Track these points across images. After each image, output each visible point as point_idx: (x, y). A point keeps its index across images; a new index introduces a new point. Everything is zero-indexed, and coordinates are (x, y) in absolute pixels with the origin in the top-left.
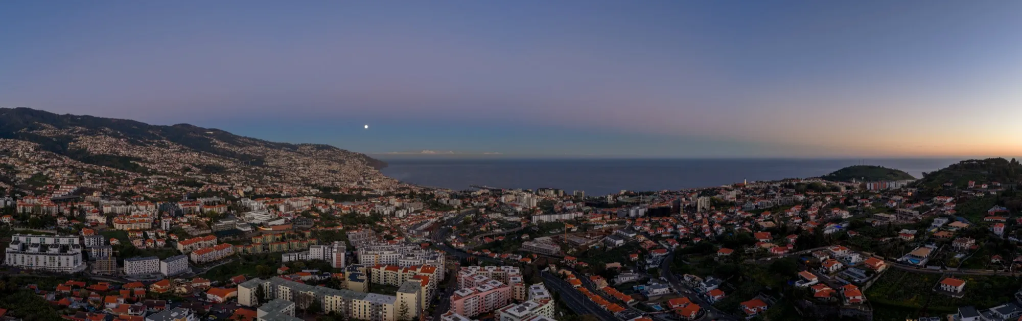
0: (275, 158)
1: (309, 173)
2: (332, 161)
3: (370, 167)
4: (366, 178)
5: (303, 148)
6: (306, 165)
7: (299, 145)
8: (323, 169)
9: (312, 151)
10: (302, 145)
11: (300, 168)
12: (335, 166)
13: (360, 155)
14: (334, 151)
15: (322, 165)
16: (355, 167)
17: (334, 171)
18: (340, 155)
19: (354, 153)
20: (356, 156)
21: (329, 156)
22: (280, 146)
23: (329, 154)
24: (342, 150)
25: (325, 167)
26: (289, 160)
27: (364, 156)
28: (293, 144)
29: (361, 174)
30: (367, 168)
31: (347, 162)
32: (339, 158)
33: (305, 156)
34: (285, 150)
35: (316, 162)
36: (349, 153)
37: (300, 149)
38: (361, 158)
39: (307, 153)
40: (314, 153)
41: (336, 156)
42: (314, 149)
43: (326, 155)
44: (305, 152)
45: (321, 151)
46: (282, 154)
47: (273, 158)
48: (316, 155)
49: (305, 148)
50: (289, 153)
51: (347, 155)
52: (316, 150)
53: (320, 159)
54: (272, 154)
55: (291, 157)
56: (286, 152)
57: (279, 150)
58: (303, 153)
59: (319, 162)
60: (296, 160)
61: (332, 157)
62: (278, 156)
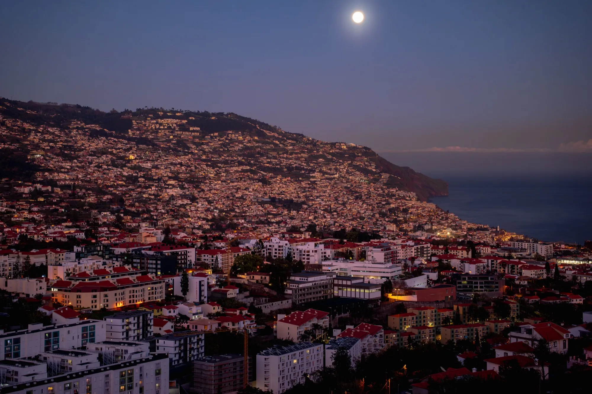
0: (70, 158)
1: (208, 210)
2: (266, 169)
3: (402, 193)
5: (151, 124)
6: (189, 181)
7: (127, 112)
8: (250, 194)
9: (185, 135)
10: (142, 114)
11: (171, 192)
12: (286, 188)
13: (351, 155)
14: (261, 134)
15: (241, 184)
16: (350, 191)
17: (291, 201)
18: (287, 152)
19: (333, 145)
20: (341, 156)
21: (247, 153)
22: (63, 116)
23: (246, 148)
24: (286, 136)
25: (254, 190)
26: (122, 166)
27: (367, 152)
28: (107, 110)
29: (383, 215)
30: (392, 195)
31: (315, 175)
32: (285, 162)
33: (167, 150)
34: (82, 128)
35: (217, 174)
36: (314, 143)
37: (138, 129)
38: (361, 161)
39: (169, 141)
40: (194, 143)
41: (274, 154)
42: (191, 129)
43: (237, 148)
44: (162, 136)
45: (216, 134)
46: (81, 140)
47: (58, 155)
48: (205, 147)
49: (161, 124)
50: (104, 138)
51: (310, 151)
52: (197, 131)
53: (226, 162)
54: (50, 141)
55: (122, 155)
56: (94, 135)
57: (62, 129)
58: (157, 138)
59: (227, 171)
60: (144, 165)
61: (262, 155)
62: (70, 148)
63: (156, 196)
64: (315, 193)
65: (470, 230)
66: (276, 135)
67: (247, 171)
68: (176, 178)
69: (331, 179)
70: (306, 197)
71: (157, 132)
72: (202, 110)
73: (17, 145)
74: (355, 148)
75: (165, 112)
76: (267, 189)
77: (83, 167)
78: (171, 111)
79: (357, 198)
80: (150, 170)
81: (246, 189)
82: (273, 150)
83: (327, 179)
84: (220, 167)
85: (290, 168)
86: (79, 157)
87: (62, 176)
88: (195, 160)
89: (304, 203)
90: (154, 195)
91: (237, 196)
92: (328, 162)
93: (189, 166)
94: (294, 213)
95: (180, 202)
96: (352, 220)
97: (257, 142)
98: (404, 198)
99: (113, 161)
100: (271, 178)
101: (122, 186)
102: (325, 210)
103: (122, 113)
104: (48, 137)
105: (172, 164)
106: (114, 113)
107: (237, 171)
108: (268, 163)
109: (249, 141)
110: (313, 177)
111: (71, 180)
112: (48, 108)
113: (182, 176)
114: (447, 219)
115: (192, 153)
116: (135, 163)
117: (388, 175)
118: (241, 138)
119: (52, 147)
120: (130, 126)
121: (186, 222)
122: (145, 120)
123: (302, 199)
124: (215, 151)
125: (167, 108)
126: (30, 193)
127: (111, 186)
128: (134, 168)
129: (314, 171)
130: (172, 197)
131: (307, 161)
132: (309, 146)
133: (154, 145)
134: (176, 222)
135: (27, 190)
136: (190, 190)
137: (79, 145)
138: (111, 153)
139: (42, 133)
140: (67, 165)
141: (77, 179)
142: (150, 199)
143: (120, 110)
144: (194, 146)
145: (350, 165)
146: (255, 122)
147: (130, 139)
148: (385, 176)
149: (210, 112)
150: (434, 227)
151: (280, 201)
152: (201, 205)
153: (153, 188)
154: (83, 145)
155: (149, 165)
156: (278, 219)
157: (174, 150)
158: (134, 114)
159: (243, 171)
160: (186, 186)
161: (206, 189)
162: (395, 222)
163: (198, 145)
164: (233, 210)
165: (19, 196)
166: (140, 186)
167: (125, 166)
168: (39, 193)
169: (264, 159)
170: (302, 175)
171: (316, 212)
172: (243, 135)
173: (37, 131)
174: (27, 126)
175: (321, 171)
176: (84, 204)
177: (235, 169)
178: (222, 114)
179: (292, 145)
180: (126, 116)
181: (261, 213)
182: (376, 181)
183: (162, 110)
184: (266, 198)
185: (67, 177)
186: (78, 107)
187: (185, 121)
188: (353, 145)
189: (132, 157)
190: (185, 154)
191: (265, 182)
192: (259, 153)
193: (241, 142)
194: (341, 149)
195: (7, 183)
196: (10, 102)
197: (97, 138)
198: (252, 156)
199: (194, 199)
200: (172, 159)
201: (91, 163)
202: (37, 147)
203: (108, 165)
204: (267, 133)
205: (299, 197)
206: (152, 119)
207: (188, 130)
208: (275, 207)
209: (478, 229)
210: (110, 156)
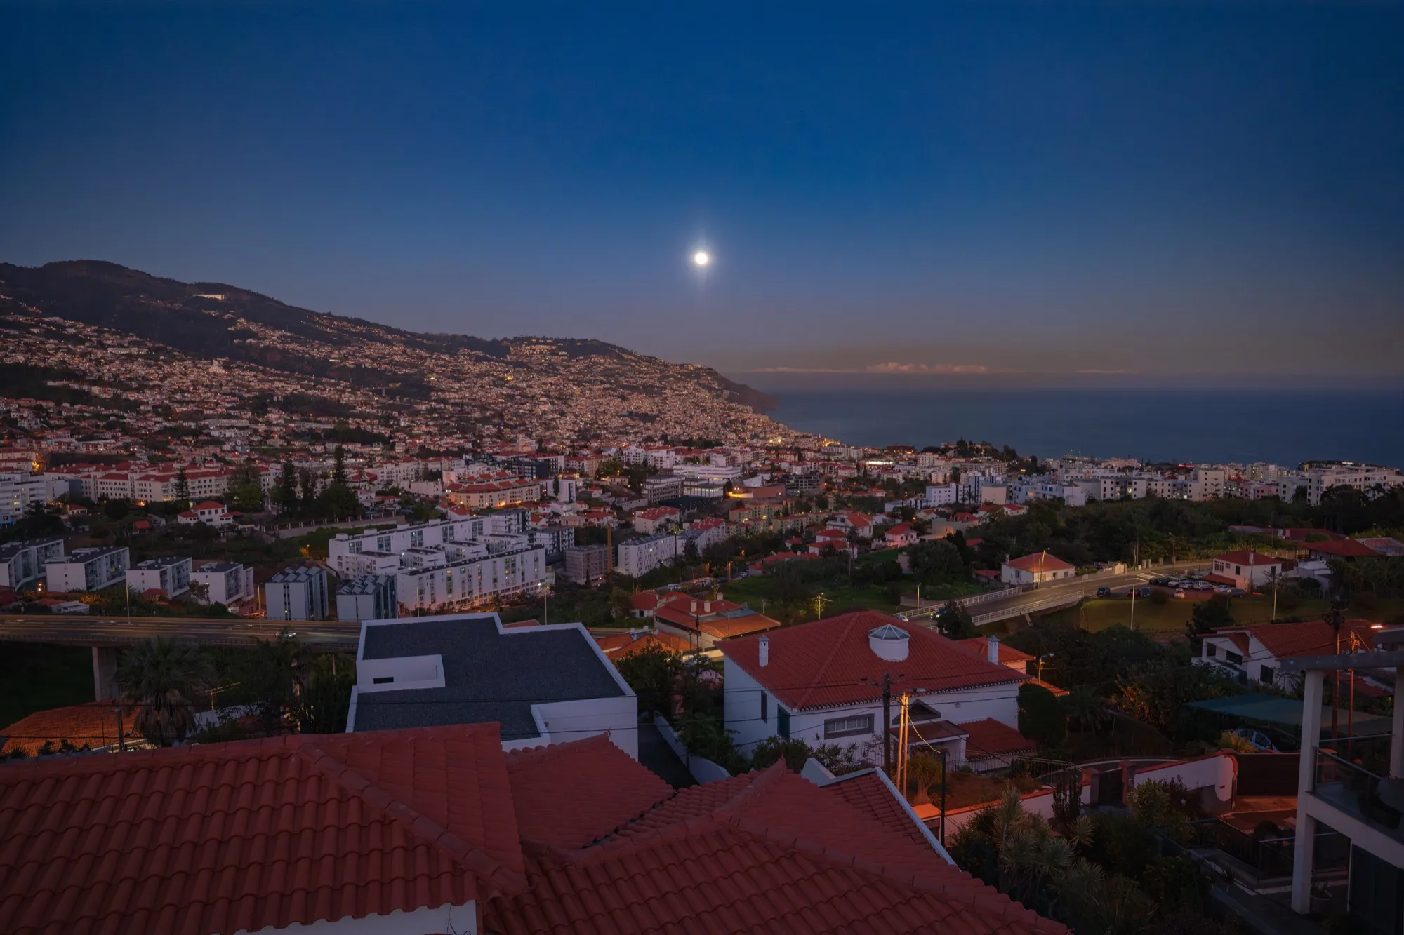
0: (458, 380)
1: (575, 423)
2: (624, 387)
3: (741, 407)
4: (743, 435)
5: (526, 349)
6: (559, 399)
7: (506, 340)
8: (611, 409)
9: (555, 359)
10: (519, 341)
11: (543, 408)
12: (641, 403)
13: (697, 374)
14: (620, 358)
15: (603, 400)
16: (696, 405)
17: (646, 414)
18: (641, 372)
19: (682, 366)
20: (689, 375)
21: (608, 373)
22: (452, 344)
23: (607, 369)
24: (641, 359)
25: (614, 405)
26: (502, 386)
27: (711, 372)
28: (489, 339)
29: (725, 426)
30: (731, 409)
31: (667, 391)
32: (640, 381)
33: (539, 372)
34: (469, 355)
35: (582, 392)
36: (665, 365)
37: (515, 354)
38: (707, 380)
39: (541, 364)
40: (562, 366)
41: (631, 374)
42: (560, 353)
43: (599, 370)
44: (535, 360)
45: (581, 358)
46: (468, 365)
47: (449, 378)
48: (572, 368)
49: (534, 350)
50: (486, 363)
51: (662, 371)
52: (565, 355)
53: (590, 382)
54: (442, 366)
55: (502, 376)
56: (478, 360)
57: (452, 355)
58: (530, 362)
59: (590, 389)
60: (520, 385)
61: (621, 375)
62: (459, 371)
63: (531, 411)
64: (667, 408)
65: (796, 437)
66: (633, 358)
67: (608, 389)
68: (547, 396)
69: (680, 395)
70: (659, 410)
71: (531, 357)
72: (569, 337)
73: (415, 370)
74: (701, 369)
75: (538, 339)
76: (626, 404)
77: (469, 388)
78: (543, 339)
79: (702, 411)
80: (525, 389)
81: (608, 404)
82: (630, 371)
83: (677, 395)
84: (585, 386)
85: (644, 386)
86: (466, 379)
87: (452, 395)
88: (563, 380)
89: (658, 416)
90: (529, 410)
91: (600, 410)
92: (678, 380)
93: (558, 385)
94: (649, 424)
95: (551, 416)
96: (698, 430)
97: (616, 364)
98: (742, 411)
99: (494, 382)
100: (629, 394)
101: (502, 403)
102: (676, 422)
103: (502, 341)
104: (441, 362)
105: (544, 384)
106: (495, 342)
107: (599, 389)
108: (627, 382)
109: (610, 364)
110: (665, 394)
111: (459, 398)
112: (441, 338)
113: (552, 394)
114: (778, 428)
115: (560, 374)
116: (512, 383)
117: (728, 392)
118: (602, 361)
119: (444, 371)
120: (509, 353)
121: (556, 433)
122: (521, 346)
123: (656, 413)
124: (580, 372)
125: (539, 336)
126: (427, 410)
127: (493, 403)
128: (512, 387)
129: (665, 389)
130: (544, 412)
131: (660, 380)
132: (662, 367)
133: (528, 367)
134: (548, 434)
135: (424, 407)
136: (560, 406)
137: (466, 368)
138: (493, 375)
139: (436, 359)
140: (457, 386)
141: (465, 397)
142: (526, 414)
143: (500, 338)
144: (562, 368)
145: (696, 383)
146: (614, 347)
147: (508, 363)
148: (726, 393)
149: (576, 338)
150: (767, 436)
151: (637, 414)
152: (569, 418)
153: (528, 404)
154: (469, 369)
155: (524, 385)
156: (635, 430)
157: (545, 372)
158: (512, 342)
159: (604, 389)
160: (556, 402)
161: (573, 405)
162: (735, 431)
163: (566, 367)
164: (597, 423)
165: (418, 413)
166: (517, 403)
167: (504, 386)
168: (433, 410)
169: (622, 379)
170: (655, 392)
171: (667, 423)
172: (604, 358)
173: (431, 358)
174: (424, 354)
175: (671, 389)
176: (470, 419)
177: (597, 387)
178: (586, 340)
179: (646, 366)
180: (505, 343)
181: (620, 425)
182: (718, 396)
183: (535, 338)
184: (625, 413)
185: (457, 396)
186: (465, 336)
187: (554, 347)
188: (699, 366)
189: (509, 378)
190: (555, 375)
191: (623, 398)
192: (618, 373)
193: (602, 364)
194: (688, 370)
195: (408, 401)
196: (411, 334)
197: (480, 362)
198: (612, 376)
199: (562, 414)
200: (544, 379)
201: (475, 384)
202: (432, 371)
203: (490, 386)
204: (625, 356)
205: (653, 411)
206: (527, 345)
207: (557, 355)
208: (632, 419)
209: (803, 437)
210: (491, 378)
